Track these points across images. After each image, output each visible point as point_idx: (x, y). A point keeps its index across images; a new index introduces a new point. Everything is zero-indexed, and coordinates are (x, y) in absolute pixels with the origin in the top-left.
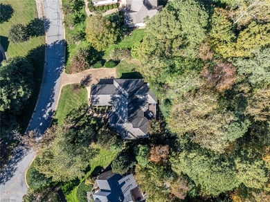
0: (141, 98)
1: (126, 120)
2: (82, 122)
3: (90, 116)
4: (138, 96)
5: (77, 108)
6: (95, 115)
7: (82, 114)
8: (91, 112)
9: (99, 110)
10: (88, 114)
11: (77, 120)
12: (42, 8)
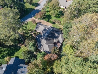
0: (56, 35)
1: (45, 38)
2: (26, 35)
3: (32, 34)
4: (55, 34)
5: (29, 30)
6: (34, 35)
7: (29, 32)
8: (33, 33)
9: (36, 34)
10: (31, 33)
11: (26, 33)
12: (41, 2)
